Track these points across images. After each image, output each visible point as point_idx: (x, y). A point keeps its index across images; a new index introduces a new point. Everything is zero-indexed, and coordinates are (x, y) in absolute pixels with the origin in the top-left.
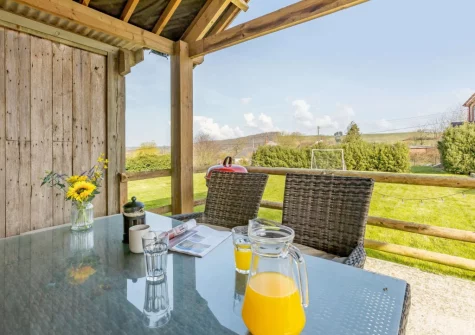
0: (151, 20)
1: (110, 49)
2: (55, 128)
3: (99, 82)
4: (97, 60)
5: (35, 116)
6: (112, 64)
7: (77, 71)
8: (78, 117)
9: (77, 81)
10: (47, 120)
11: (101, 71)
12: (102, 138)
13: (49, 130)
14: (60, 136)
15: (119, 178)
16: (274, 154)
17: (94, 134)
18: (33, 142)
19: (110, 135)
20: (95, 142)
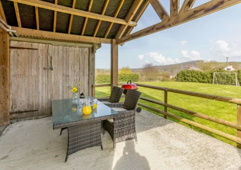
0: (103, 34)
1: (90, 46)
2: (75, 71)
3: (87, 57)
4: (86, 50)
5: (70, 68)
6: (91, 50)
7: (81, 55)
8: (81, 68)
9: (81, 57)
10: (73, 69)
11: (88, 53)
12: (88, 74)
13: (73, 72)
14: (76, 73)
15: (92, 86)
16: (190, 74)
17: (85, 72)
18: (70, 75)
19: (90, 73)
20: (86, 75)
